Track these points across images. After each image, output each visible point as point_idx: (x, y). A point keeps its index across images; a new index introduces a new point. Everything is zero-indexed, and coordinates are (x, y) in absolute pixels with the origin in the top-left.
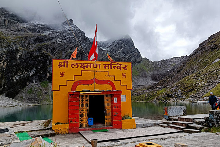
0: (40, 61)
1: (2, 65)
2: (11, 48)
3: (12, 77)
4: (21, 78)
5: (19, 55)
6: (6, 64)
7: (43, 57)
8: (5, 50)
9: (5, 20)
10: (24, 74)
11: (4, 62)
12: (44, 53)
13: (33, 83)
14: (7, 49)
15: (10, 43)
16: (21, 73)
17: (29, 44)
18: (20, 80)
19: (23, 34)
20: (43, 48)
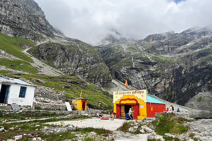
0: (206, 72)
1: (170, 81)
2: (175, 68)
3: (181, 89)
4: (188, 89)
5: (184, 71)
6: (173, 80)
7: (209, 68)
8: (171, 70)
9: (169, 48)
10: (191, 85)
11: (171, 79)
12: (209, 65)
13: (202, 92)
14: (172, 69)
15: (174, 64)
16: (188, 85)
17: (191, 60)
18: (188, 91)
19: (185, 54)
20: (207, 61)
